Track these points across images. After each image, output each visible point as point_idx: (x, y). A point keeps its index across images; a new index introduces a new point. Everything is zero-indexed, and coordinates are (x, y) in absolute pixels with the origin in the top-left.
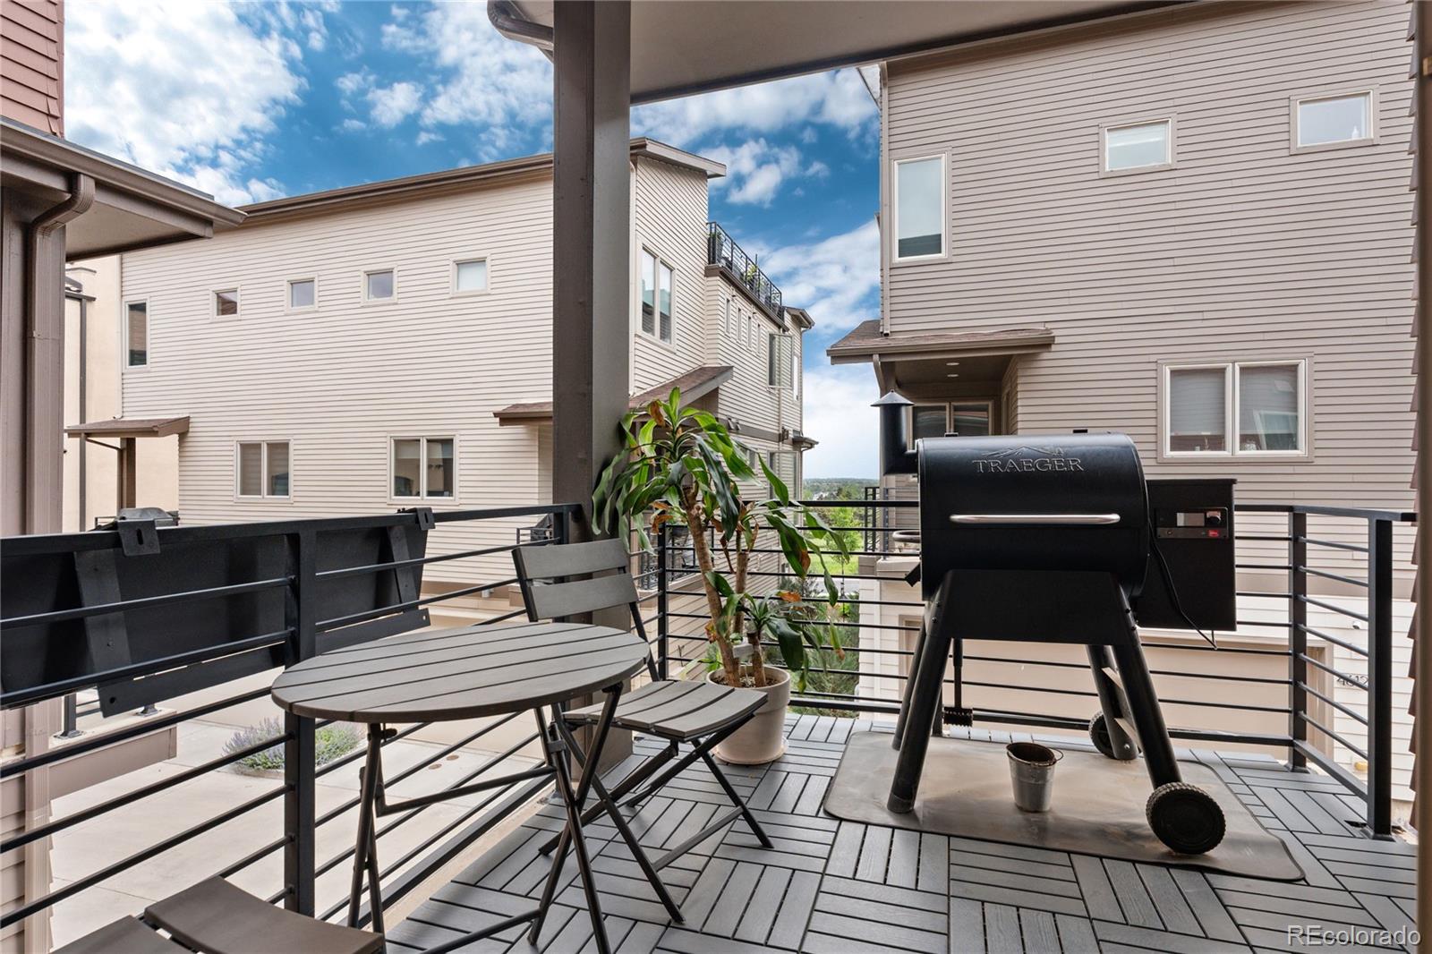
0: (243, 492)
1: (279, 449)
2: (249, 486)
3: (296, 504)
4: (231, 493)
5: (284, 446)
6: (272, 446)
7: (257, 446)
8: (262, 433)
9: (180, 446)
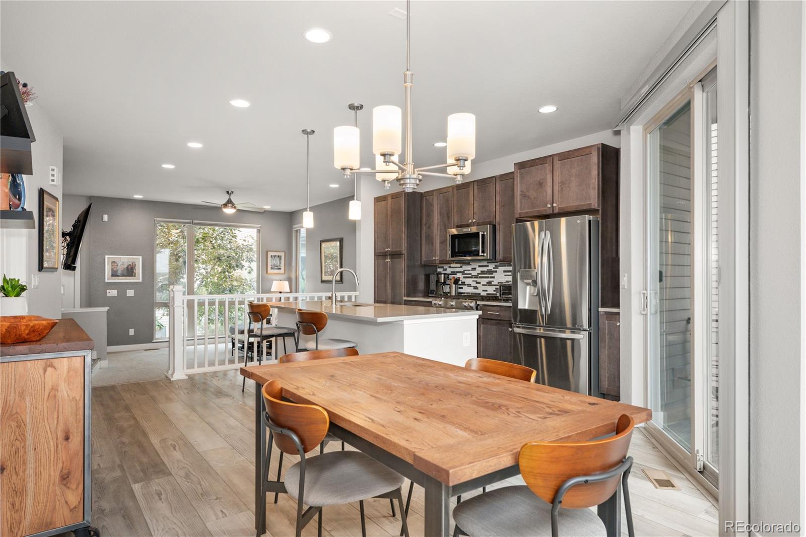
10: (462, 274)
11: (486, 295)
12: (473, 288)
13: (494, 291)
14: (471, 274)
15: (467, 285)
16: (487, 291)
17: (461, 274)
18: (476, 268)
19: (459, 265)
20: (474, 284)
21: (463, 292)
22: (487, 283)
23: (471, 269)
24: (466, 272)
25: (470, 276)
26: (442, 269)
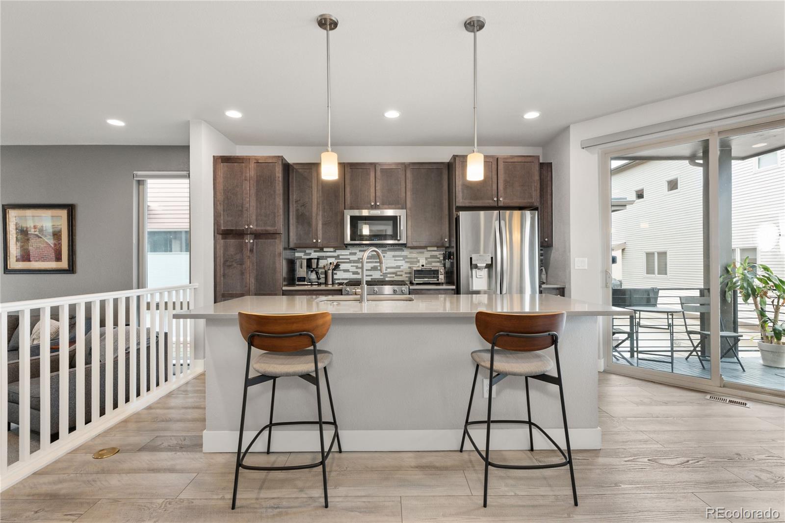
0: (648, 273)
1: (663, 255)
2: (650, 271)
3: (670, 279)
4: (642, 273)
5: (665, 253)
6: (659, 253)
7: (653, 254)
8: (656, 248)
9: (622, 254)
10: (336, 259)
11: (370, 280)
12: (352, 273)
13: (381, 276)
14: (349, 259)
15: (343, 270)
16: (371, 276)
17: (334, 259)
18: (356, 253)
19: (332, 250)
20: (354, 269)
21: (338, 278)
22: (372, 268)
23: (348, 254)
24: (341, 257)
25: (348, 261)
26: (303, 254)
